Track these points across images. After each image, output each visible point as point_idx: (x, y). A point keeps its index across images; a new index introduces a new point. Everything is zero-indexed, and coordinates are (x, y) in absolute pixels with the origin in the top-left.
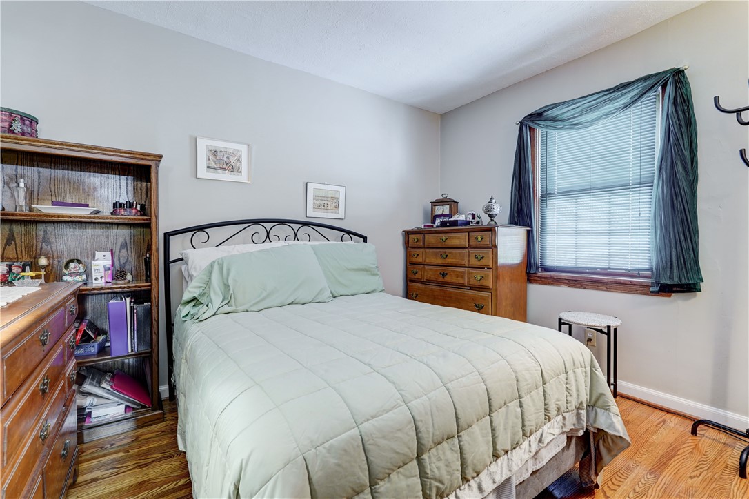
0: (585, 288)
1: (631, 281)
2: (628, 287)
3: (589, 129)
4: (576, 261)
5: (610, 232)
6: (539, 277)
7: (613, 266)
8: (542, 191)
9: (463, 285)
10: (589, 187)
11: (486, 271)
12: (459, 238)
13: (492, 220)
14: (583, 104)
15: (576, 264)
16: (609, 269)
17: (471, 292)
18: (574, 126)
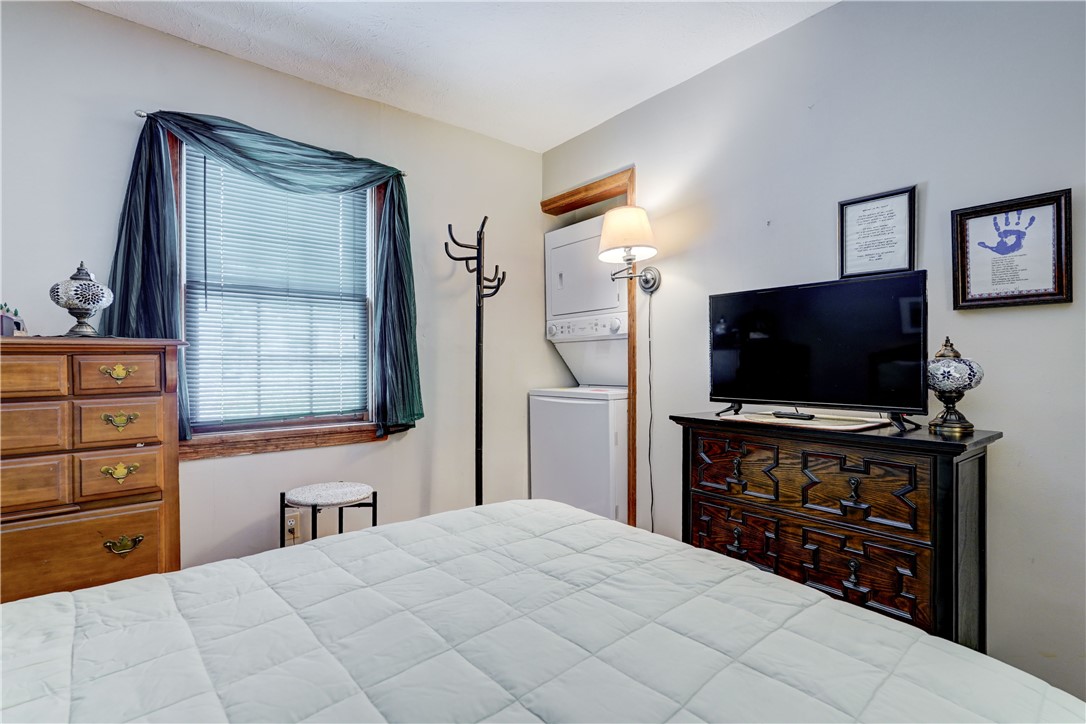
0: (283, 450)
1: (349, 428)
2: (344, 436)
3: (302, 196)
4: (259, 407)
5: (310, 359)
6: (193, 445)
7: (317, 409)
8: (189, 274)
9: (53, 504)
10: (285, 286)
11: (141, 453)
12: (29, 371)
13: (80, 324)
14: (295, 155)
15: (259, 412)
16: (312, 414)
17: (87, 517)
18: (276, 181)
